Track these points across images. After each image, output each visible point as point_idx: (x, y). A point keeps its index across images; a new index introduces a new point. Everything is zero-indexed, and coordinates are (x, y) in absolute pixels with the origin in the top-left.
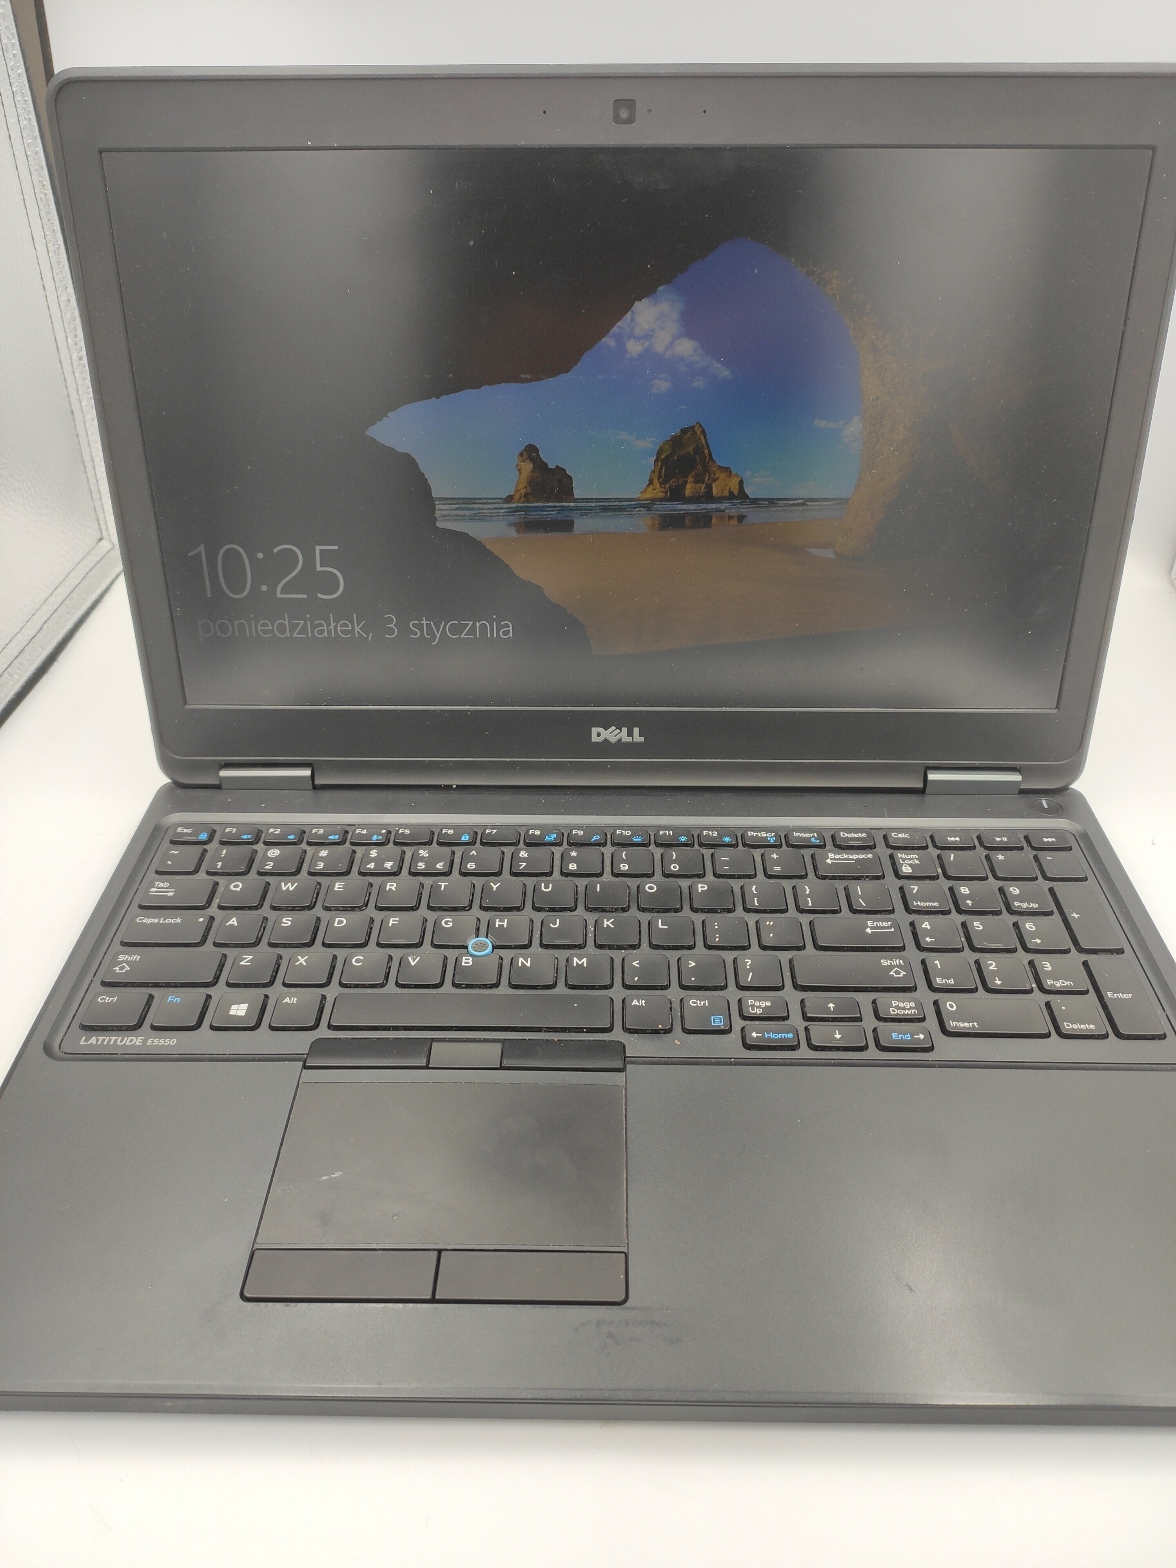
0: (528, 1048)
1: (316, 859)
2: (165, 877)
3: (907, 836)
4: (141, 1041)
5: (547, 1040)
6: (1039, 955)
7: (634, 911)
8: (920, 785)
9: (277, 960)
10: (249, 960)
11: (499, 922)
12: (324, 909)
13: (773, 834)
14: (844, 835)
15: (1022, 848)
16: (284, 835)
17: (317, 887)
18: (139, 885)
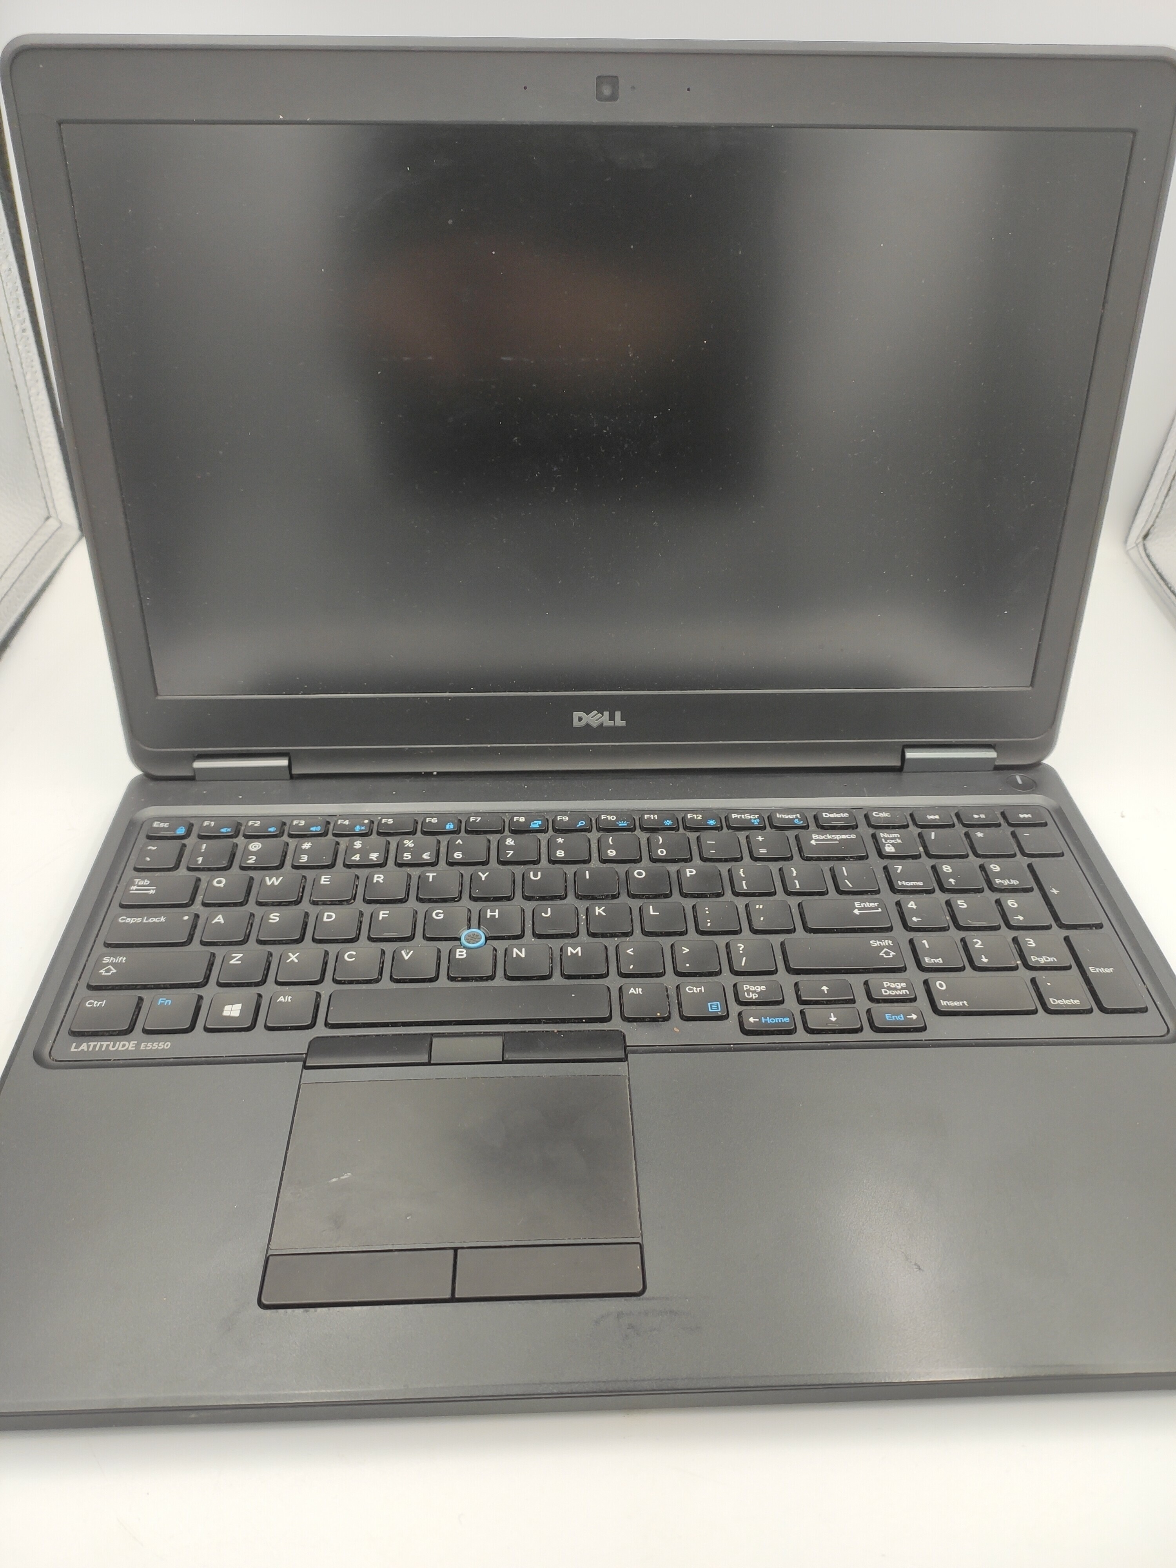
0: (527, 1041)
1: (298, 851)
2: (144, 874)
3: (888, 815)
4: (134, 1045)
5: (547, 1031)
6: (1021, 932)
7: (624, 898)
8: (898, 763)
9: (268, 958)
10: (239, 959)
11: (490, 912)
12: (311, 903)
13: (756, 816)
14: (826, 815)
15: (999, 825)
16: (264, 827)
17: (303, 881)
18: (118, 883)
